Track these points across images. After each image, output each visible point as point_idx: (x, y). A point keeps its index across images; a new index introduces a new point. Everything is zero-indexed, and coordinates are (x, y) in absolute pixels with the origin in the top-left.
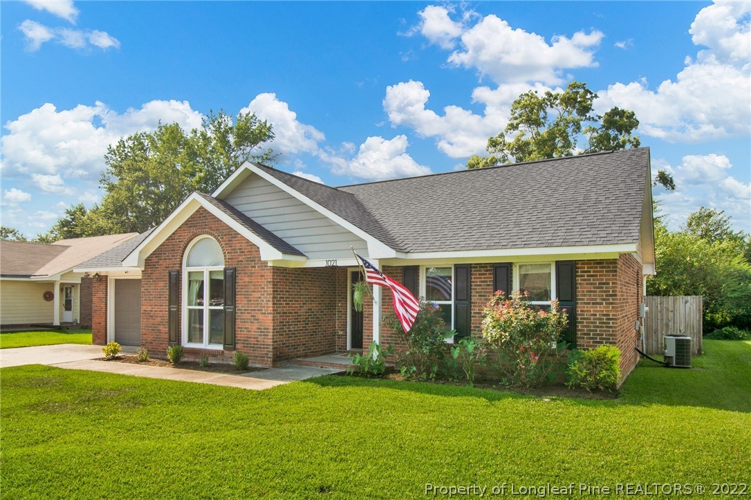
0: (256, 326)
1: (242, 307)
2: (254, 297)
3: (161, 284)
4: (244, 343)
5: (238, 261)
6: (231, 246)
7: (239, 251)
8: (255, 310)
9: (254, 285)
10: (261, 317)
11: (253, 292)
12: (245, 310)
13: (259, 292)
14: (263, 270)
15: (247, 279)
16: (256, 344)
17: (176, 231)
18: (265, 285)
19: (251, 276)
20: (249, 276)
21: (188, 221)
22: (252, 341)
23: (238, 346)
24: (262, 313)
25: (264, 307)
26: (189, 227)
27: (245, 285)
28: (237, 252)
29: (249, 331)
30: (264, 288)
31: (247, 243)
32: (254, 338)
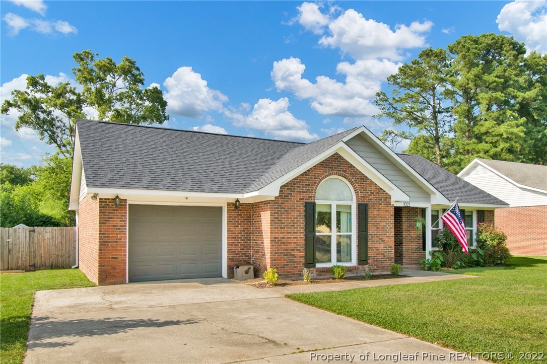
0: (382, 245)
1: (372, 232)
2: (381, 226)
3: (296, 214)
4: (374, 259)
5: (369, 199)
6: (363, 188)
7: (369, 192)
8: (382, 235)
9: (381, 217)
10: (386, 239)
11: (381, 221)
12: (374, 235)
13: (384, 222)
14: (388, 207)
15: (376, 212)
16: (383, 258)
17: (311, 169)
18: (389, 217)
19: (379, 211)
20: (377, 210)
21: (323, 162)
22: (380, 256)
23: (369, 261)
24: (387, 237)
25: (388, 232)
26: (325, 167)
27: (374, 217)
28: (368, 193)
29: (378, 250)
30: (388, 219)
31: (375, 186)
32: (382, 254)
